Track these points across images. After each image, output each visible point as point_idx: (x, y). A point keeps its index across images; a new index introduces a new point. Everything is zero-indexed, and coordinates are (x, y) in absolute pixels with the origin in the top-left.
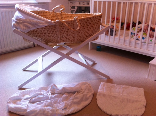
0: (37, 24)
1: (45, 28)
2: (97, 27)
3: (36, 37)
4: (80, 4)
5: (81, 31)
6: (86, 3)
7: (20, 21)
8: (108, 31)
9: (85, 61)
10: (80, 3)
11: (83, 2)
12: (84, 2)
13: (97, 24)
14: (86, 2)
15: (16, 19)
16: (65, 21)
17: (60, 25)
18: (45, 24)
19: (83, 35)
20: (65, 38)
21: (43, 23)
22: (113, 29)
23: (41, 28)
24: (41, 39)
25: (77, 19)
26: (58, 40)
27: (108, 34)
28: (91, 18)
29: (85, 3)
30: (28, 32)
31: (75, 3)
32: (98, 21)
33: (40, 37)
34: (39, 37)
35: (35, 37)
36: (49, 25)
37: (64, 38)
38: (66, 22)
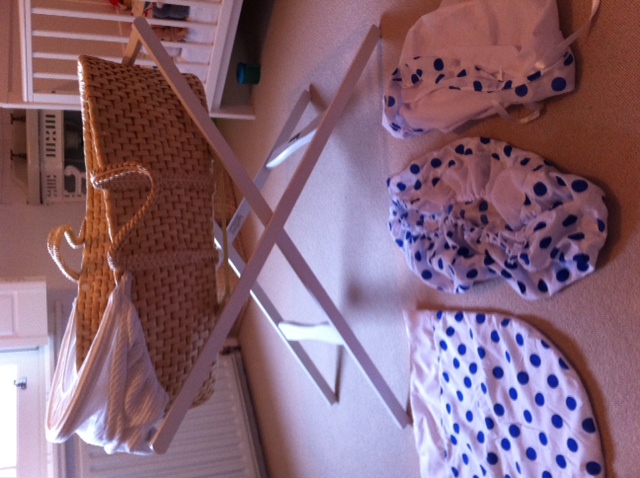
0: (128, 352)
1: (145, 319)
2: (140, 81)
3: (187, 353)
4: (54, 155)
5: (157, 156)
6: (48, 127)
7: (119, 423)
8: (169, 28)
9: (297, 137)
10: (48, 155)
11: (46, 142)
12: (45, 136)
13: (126, 81)
14: (45, 129)
15: (110, 438)
16: (112, 228)
17: (132, 253)
18: (126, 318)
19: (179, 145)
20: (192, 231)
21: (125, 325)
22: (159, 6)
23: (149, 335)
24: (199, 332)
25: (101, 174)
26: (204, 260)
27: (180, 29)
28: (100, 110)
29: (48, 133)
30: (167, 389)
31: (52, 178)
32: (112, 77)
33: (188, 339)
34: (188, 343)
35: (187, 359)
36: (133, 301)
37: (191, 235)
38: (117, 224)
